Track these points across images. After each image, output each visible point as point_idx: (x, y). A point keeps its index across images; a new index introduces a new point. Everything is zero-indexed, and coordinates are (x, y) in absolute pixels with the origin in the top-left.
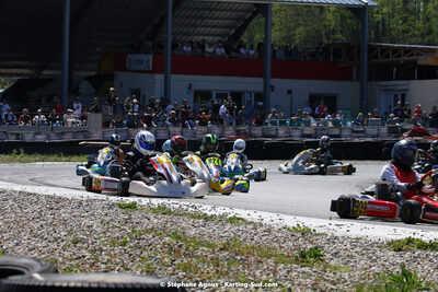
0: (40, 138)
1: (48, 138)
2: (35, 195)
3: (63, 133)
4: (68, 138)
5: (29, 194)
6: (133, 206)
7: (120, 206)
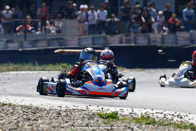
0: (12, 46)
1: (21, 46)
2: (10, 105)
3: (37, 41)
4: (42, 46)
5: (4, 105)
6: (114, 116)
7: (101, 116)
